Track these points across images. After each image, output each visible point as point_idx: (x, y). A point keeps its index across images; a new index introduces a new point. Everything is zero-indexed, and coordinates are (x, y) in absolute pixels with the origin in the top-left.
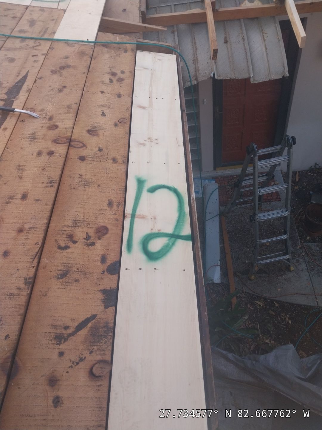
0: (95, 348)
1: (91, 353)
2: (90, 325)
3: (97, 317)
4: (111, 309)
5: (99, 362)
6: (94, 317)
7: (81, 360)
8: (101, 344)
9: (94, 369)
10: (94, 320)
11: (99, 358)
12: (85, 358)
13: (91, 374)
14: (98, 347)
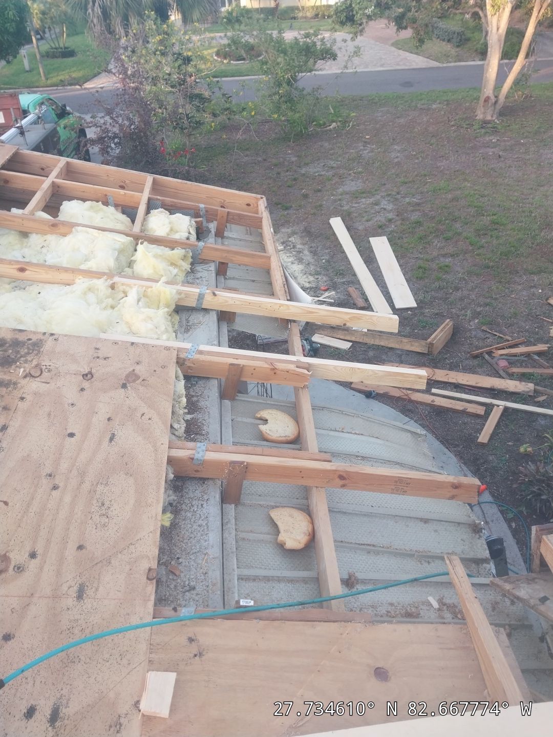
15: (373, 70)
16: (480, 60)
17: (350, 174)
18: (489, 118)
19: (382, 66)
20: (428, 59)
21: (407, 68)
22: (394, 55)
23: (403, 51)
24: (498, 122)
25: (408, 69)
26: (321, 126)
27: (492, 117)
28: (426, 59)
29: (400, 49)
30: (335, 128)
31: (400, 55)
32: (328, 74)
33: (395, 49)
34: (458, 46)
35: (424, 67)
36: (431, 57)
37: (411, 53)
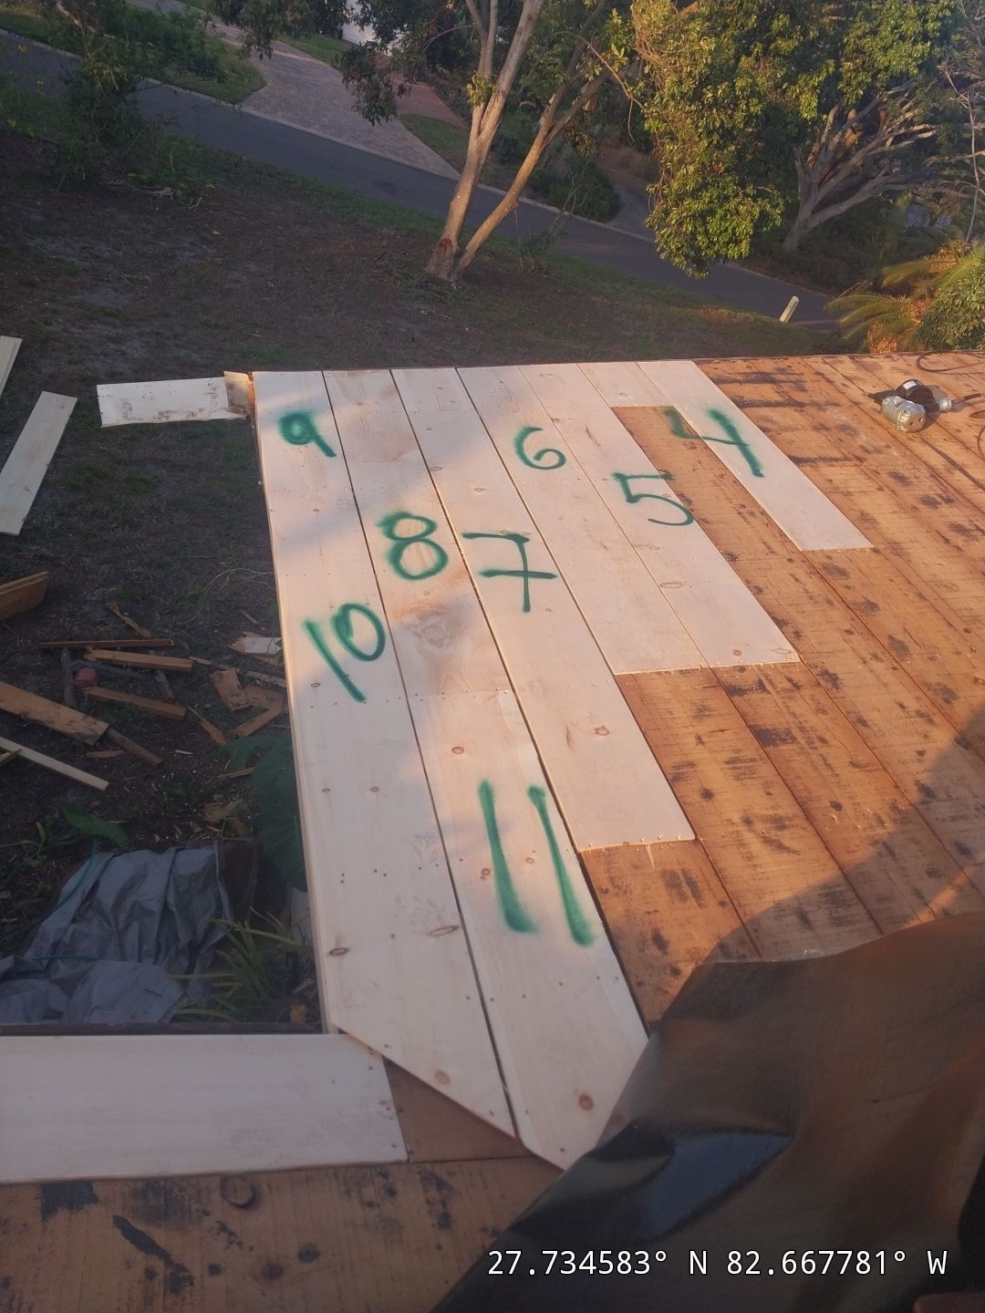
0: (195, 1207)
1: (206, 1213)
2: (140, 1226)
3: (121, 1216)
4: (98, 1190)
5: (224, 1196)
6: (120, 1222)
7: (223, 1228)
8: (187, 1198)
9: (242, 1201)
10: (129, 1220)
11: (216, 1197)
12: (219, 1222)
13: (249, 1205)
14: (193, 1201)
15: (349, 144)
16: (528, 197)
17: (119, 279)
18: (443, 276)
19: (367, 143)
20: (448, 164)
21: (407, 163)
22: (396, 136)
23: (414, 134)
24: (455, 288)
25: (409, 167)
26: (144, 184)
27: (449, 275)
28: (443, 162)
29: (410, 130)
30: (169, 197)
31: (406, 139)
32: (265, 120)
33: (403, 127)
34: (502, 162)
35: (436, 173)
36: (453, 163)
37: (426, 143)
